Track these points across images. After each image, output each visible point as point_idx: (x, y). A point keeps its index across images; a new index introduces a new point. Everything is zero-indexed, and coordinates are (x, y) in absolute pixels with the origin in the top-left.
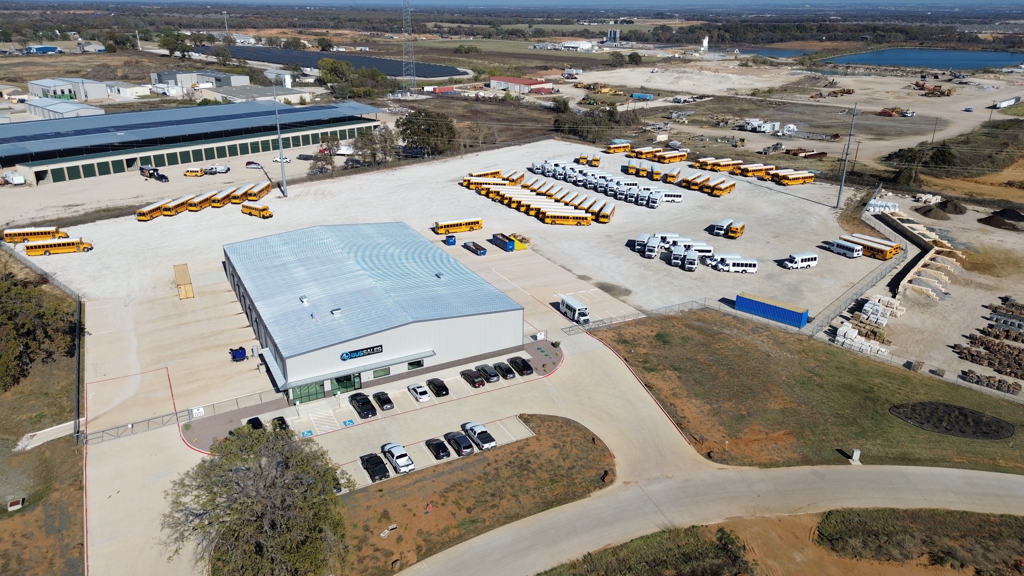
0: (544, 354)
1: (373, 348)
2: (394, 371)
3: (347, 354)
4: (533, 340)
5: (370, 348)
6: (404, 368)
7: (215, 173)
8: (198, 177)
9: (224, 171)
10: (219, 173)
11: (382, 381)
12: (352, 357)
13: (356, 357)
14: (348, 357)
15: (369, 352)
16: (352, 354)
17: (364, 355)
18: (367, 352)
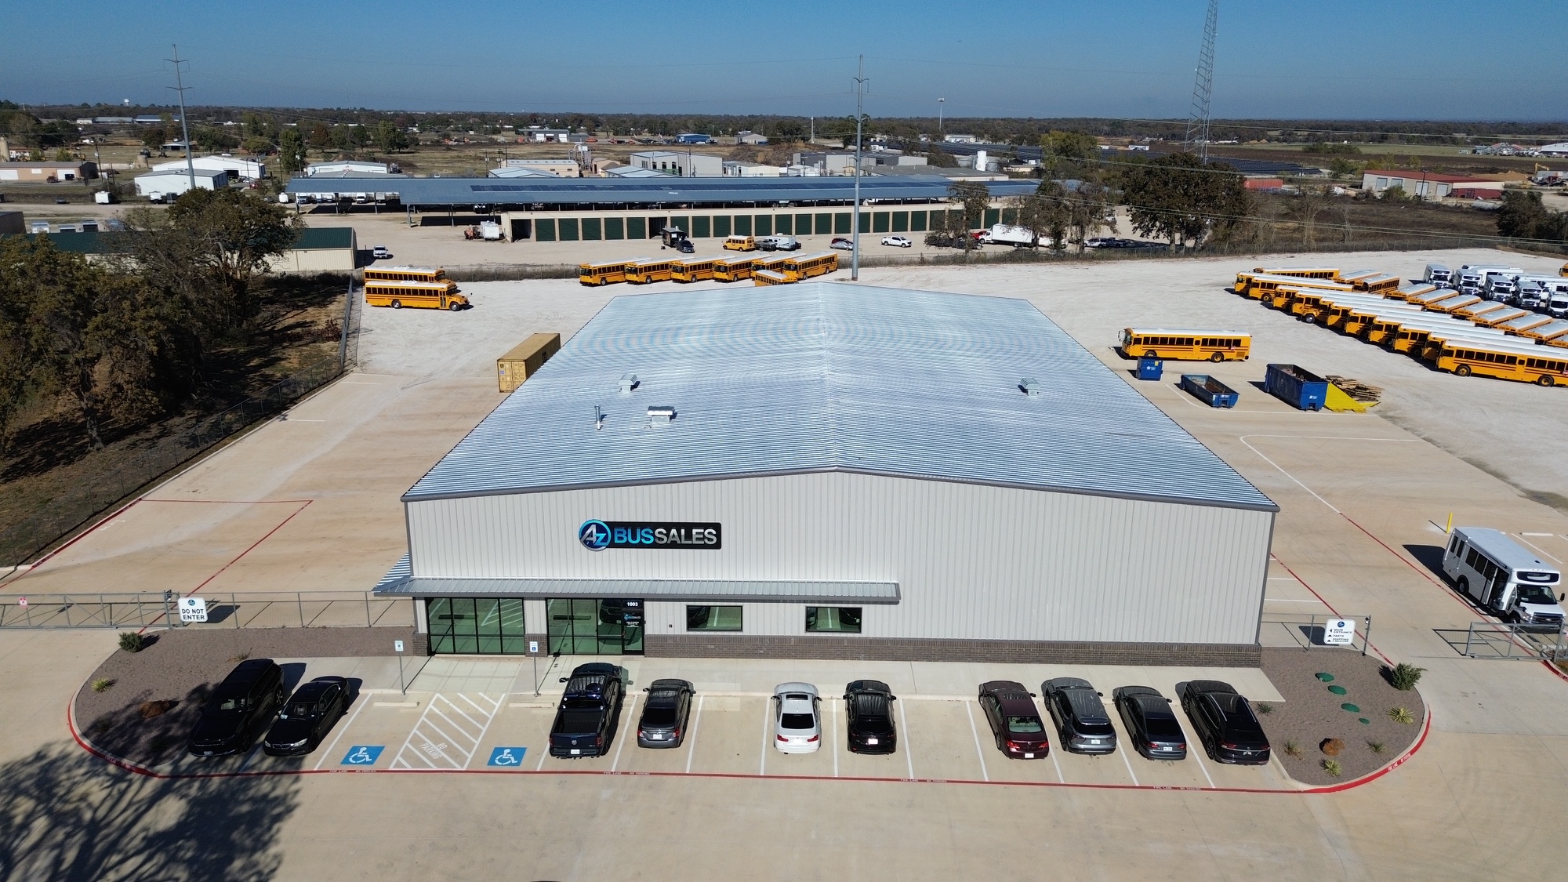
0: (1340, 699)
1: (689, 527)
2: (758, 621)
3: (600, 529)
4: (1305, 641)
5: (678, 526)
6: (790, 622)
7: (774, 248)
8: (743, 251)
9: (788, 247)
10: (780, 249)
11: (713, 647)
12: (616, 541)
13: (627, 545)
14: (605, 539)
15: (674, 539)
16: (616, 530)
17: (654, 546)
18: (667, 535)
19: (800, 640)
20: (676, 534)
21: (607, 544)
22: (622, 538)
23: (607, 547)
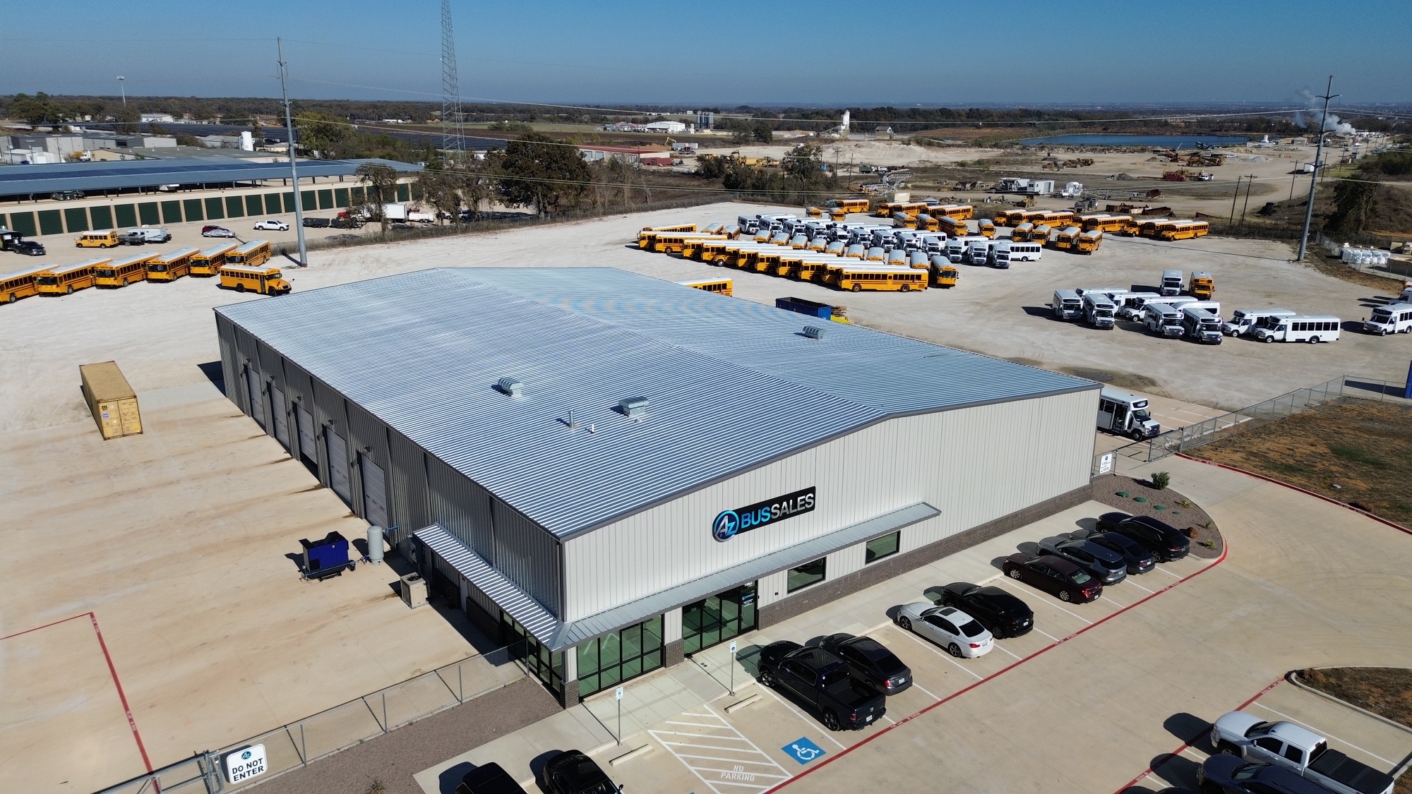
0: (1149, 505)
1: (794, 496)
2: (835, 568)
3: (731, 518)
5: (786, 498)
6: (856, 560)
7: (141, 242)
8: (106, 247)
9: (160, 240)
10: (150, 242)
11: (807, 601)
12: (743, 526)
13: (752, 527)
14: (734, 528)
15: (785, 511)
16: (743, 516)
17: (772, 521)
18: (780, 509)
19: (864, 572)
20: (786, 506)
21: (735, 531)
22: (746, 523)
23: (736, 534)
